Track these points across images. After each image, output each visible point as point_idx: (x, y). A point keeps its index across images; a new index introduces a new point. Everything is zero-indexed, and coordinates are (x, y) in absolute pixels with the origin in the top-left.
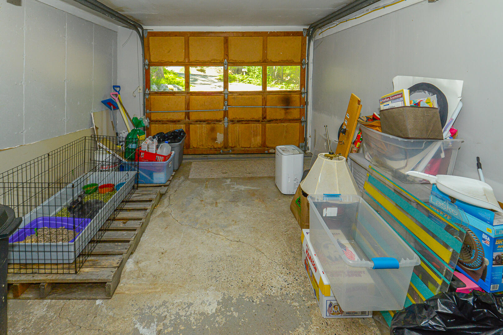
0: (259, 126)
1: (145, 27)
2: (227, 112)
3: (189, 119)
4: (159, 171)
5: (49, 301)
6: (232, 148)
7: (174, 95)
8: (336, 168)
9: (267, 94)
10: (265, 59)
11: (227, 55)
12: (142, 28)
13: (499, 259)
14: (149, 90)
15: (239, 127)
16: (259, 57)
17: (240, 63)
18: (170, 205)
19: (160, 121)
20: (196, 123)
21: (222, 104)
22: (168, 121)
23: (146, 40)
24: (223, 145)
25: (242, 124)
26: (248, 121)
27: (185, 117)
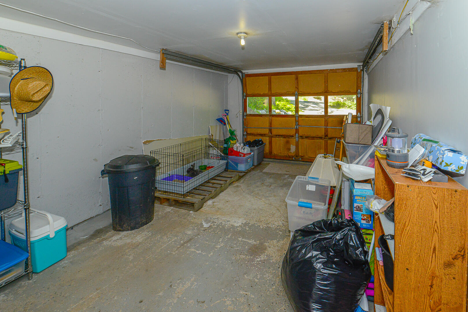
0: (323, 142)
1: (244, 71)
2: (297, 130)
3: (271, 134)
4: (241, 163)
5: (173, 208)
6: (301, 156)
7: (261, 117)
8: (323, 163)
9: (328, 117)
10: (326, 91)
11: (298, 88)
12: (242, 72)
13: (359, 207)
14: (246, 113)
15: (307, 142)
16: (322, 89)
17: (307, 94)
18: (243, 182)
19: (253, 134)
20: (276, 137)
21: (294, 124)
22: (258, 134)
23: (244, 80)
24: (295, 154)
25: (309, 139)
26: (313, 137)
27: (269, 132)
